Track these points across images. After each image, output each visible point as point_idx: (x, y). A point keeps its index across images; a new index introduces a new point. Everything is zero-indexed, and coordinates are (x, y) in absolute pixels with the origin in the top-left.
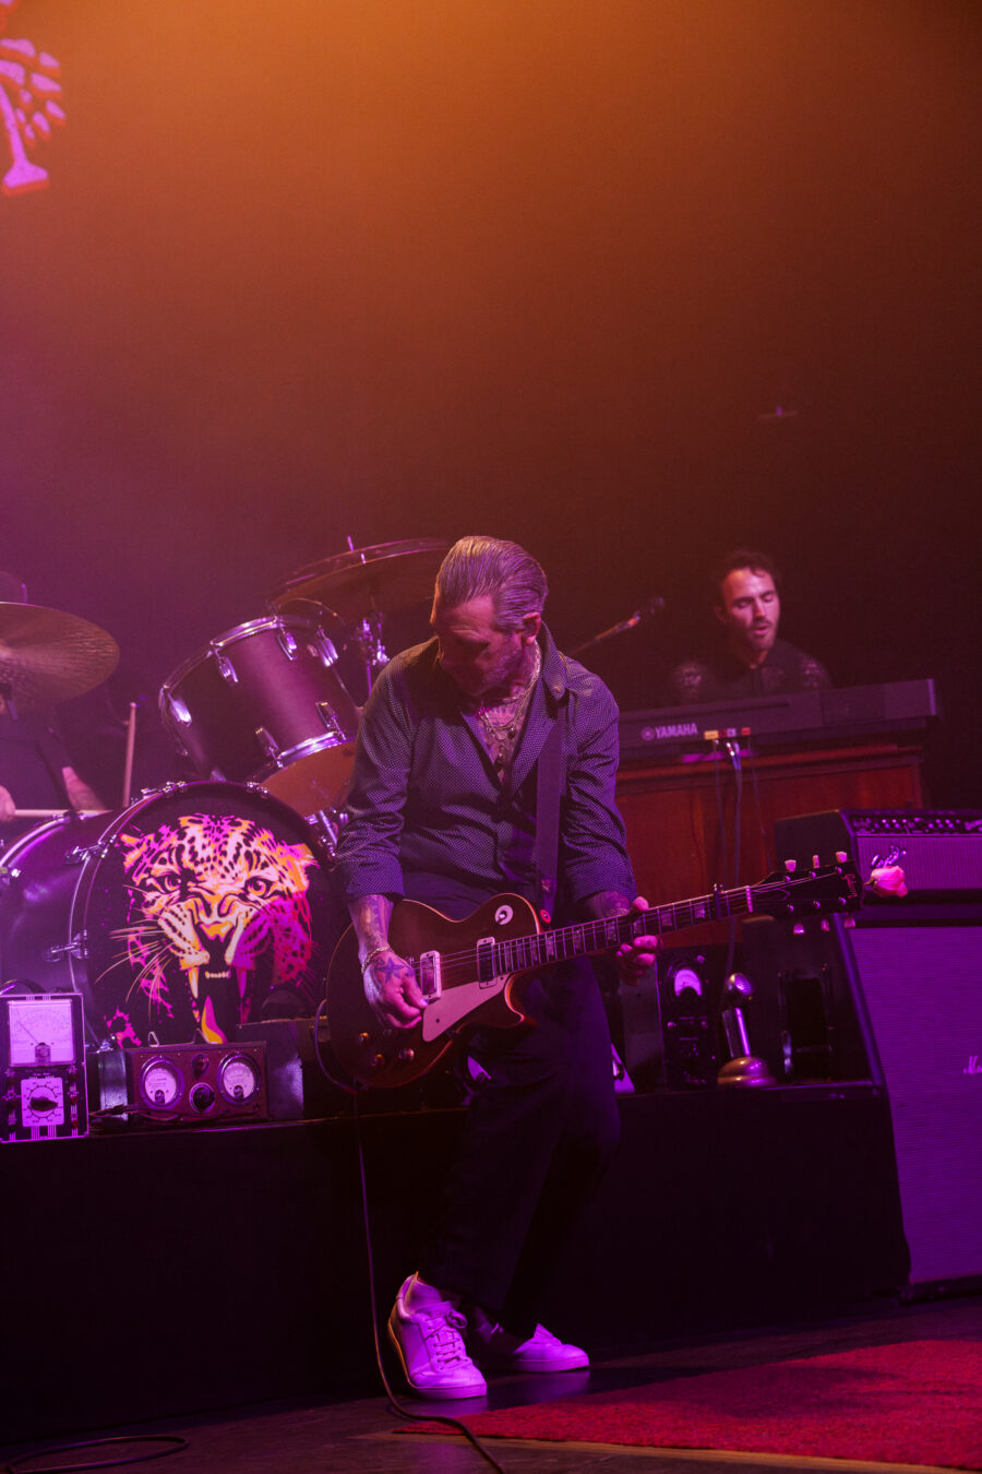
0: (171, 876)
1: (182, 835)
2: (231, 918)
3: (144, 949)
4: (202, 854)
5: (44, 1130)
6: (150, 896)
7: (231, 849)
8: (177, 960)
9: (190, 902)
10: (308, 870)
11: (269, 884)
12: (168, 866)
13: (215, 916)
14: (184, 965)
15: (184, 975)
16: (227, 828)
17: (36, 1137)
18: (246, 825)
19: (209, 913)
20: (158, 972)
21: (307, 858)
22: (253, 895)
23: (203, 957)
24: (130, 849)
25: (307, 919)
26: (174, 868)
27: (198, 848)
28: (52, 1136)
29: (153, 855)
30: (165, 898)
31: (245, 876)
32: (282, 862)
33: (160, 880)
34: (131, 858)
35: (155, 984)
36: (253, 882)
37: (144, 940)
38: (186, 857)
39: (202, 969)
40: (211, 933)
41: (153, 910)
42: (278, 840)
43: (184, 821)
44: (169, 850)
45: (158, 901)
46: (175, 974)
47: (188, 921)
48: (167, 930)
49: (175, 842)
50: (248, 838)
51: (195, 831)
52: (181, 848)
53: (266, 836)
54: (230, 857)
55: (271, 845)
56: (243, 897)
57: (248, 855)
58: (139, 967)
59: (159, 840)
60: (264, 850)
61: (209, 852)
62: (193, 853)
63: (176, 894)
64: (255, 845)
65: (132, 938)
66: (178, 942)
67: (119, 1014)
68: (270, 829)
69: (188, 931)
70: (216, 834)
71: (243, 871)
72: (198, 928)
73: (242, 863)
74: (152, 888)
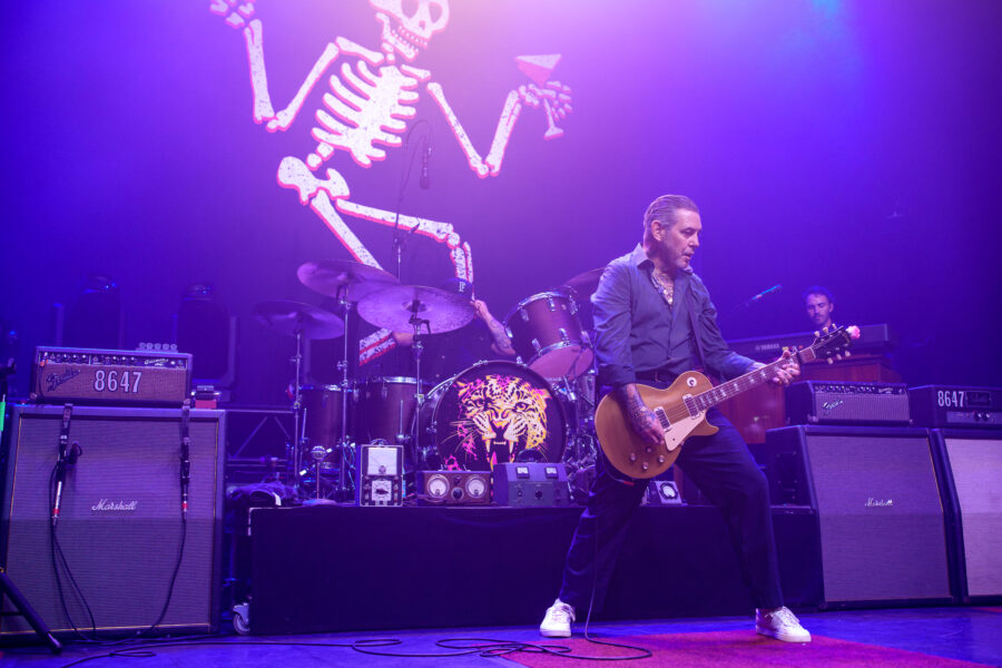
0: (480, 401)
1: (486, 383)
2: (508, 420)
3: (465, 431)
4: (496, 392)
5: (381, 502)
6: (469, 408)
7: (510, 390)
8: (480, 436)
9: (488, 412)
10: (547, 400)
11: (527, 405)
12: (479, 396)
13: (500, 418)
14: (484, 438)
15: (484, 443)
16: (508, 381)
17: (377, 505)
18: (517, 380)
19: (497, 416)
20: (471, 441)
21: (546, 395)
22: (519, 410)
23: (494, 435)
24: (462, 388)
25: (545, 421)
26: (482, 397)
27: (494, 388)
28: (385, 505)
29: (472, 391)
30: (477, 410)
31: (516, 401)
32: (534, 396)
33: (475, 402)
34: (461, 392)
35: (470, 446)
36: (520, 404)
37: (466, 427)
38: (488, 393)
39: (492, 440)
40: (498, 425)
41: (471, 414)
42: (533, 387)
43: (488, 377)
44: (480, 389)
45: (473, 411)
46: (479, 442)
47: (487, 420)
48: (477, 423)
49: (483, 386)
50: (518, 386)
51: (493, 382)
52: (486, 389)
53: (527, 385)
54: (509, 393)
55: (529, 389)
56: (514, 410)
57: (518, 393)
58: (462, 438)
59: (475, 384)
60: (526, 391)
61: (499, 391)
62: (491, 391)
63: (482, 408)
64: (522, 388)
65: (460, 425)
66: (482, 428)
67: (451, 457)
68: (529, 382)
69: (487, 424)
71: (515, 399)
72: (491, 423)
73: (515, 396)
74: (470, 405)
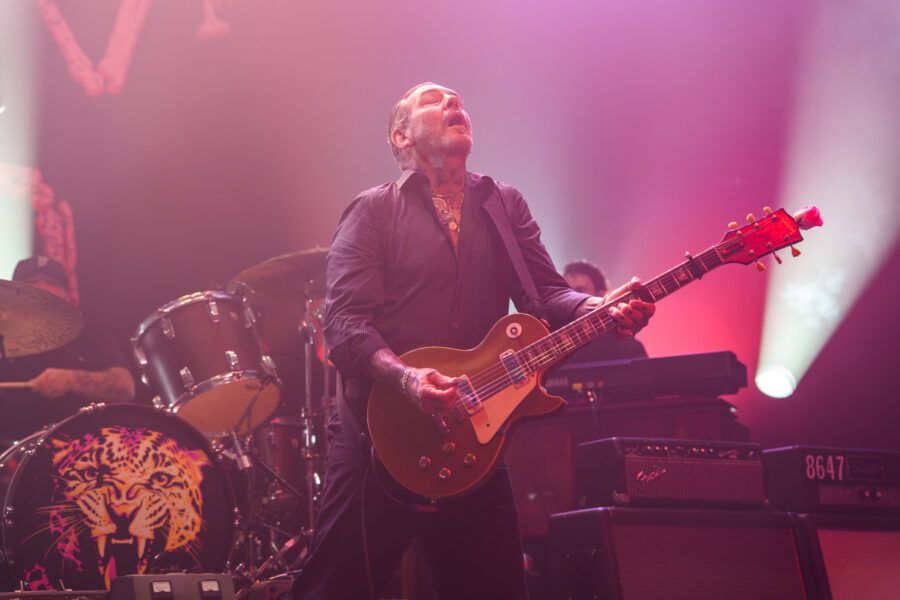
0: (91, 471)
1: (102, 440)
2: (137, 501)
3: (63, 522)
4: (117, 455)
6: (72, 484)
7: (141, 452)
8: (89, 530)
9: (104, 489)
10: (203, 469)
11: (170, 477)
12: (89, 463)
13: (124, 499)
14: (95, 533)
15: (94, 542)
16: (140, 438)
18: (155, 435)
19: (119, 496)
20: (73, 538)
21: (203, 460)
22: (156, 485)
23: (111, 528)
24: (59, 450)
25: (199, 503)
26: (94, 464)
27: (115, 449)
29: (78, 455)
30: (84, 485)
31: (151, 471)
32: (182, 462)
33: (81, 472)
34: (59, 456)
35: (69, 547)
36: (157, 476)
37: (64, 515)
38: (104, 457)
39: (109, 537)
40: (119, 511)
41: (73, 493)
42: (180, 446)
43: (105, 431)
44: (91, 451)
45: (78, 487)
46: (87, 540)
47: (101, 502)
48: (84, 508)
49: (96, 445)
50: (156, 445)
51: (113, 438)
52: (100, 450)
53: (171, 443)
54: (140, 458)
55: (174, 450)
56: (148, 486)
57: (155, 457)
58: (57, 534)
59: (83, 443)
60: (169, 454)
61: (124, 453)
62: (110, 454)
63: (93, 483)
64: (162, 449)
65: (54, 513)
66: (92, 516)
67: (37, 567)
68: (176, 440)
69: (101, 509)
70: (131, 442)
71: (150, 467)
72: (109, 508)
73: (150, 462)
74: (74, 478)
